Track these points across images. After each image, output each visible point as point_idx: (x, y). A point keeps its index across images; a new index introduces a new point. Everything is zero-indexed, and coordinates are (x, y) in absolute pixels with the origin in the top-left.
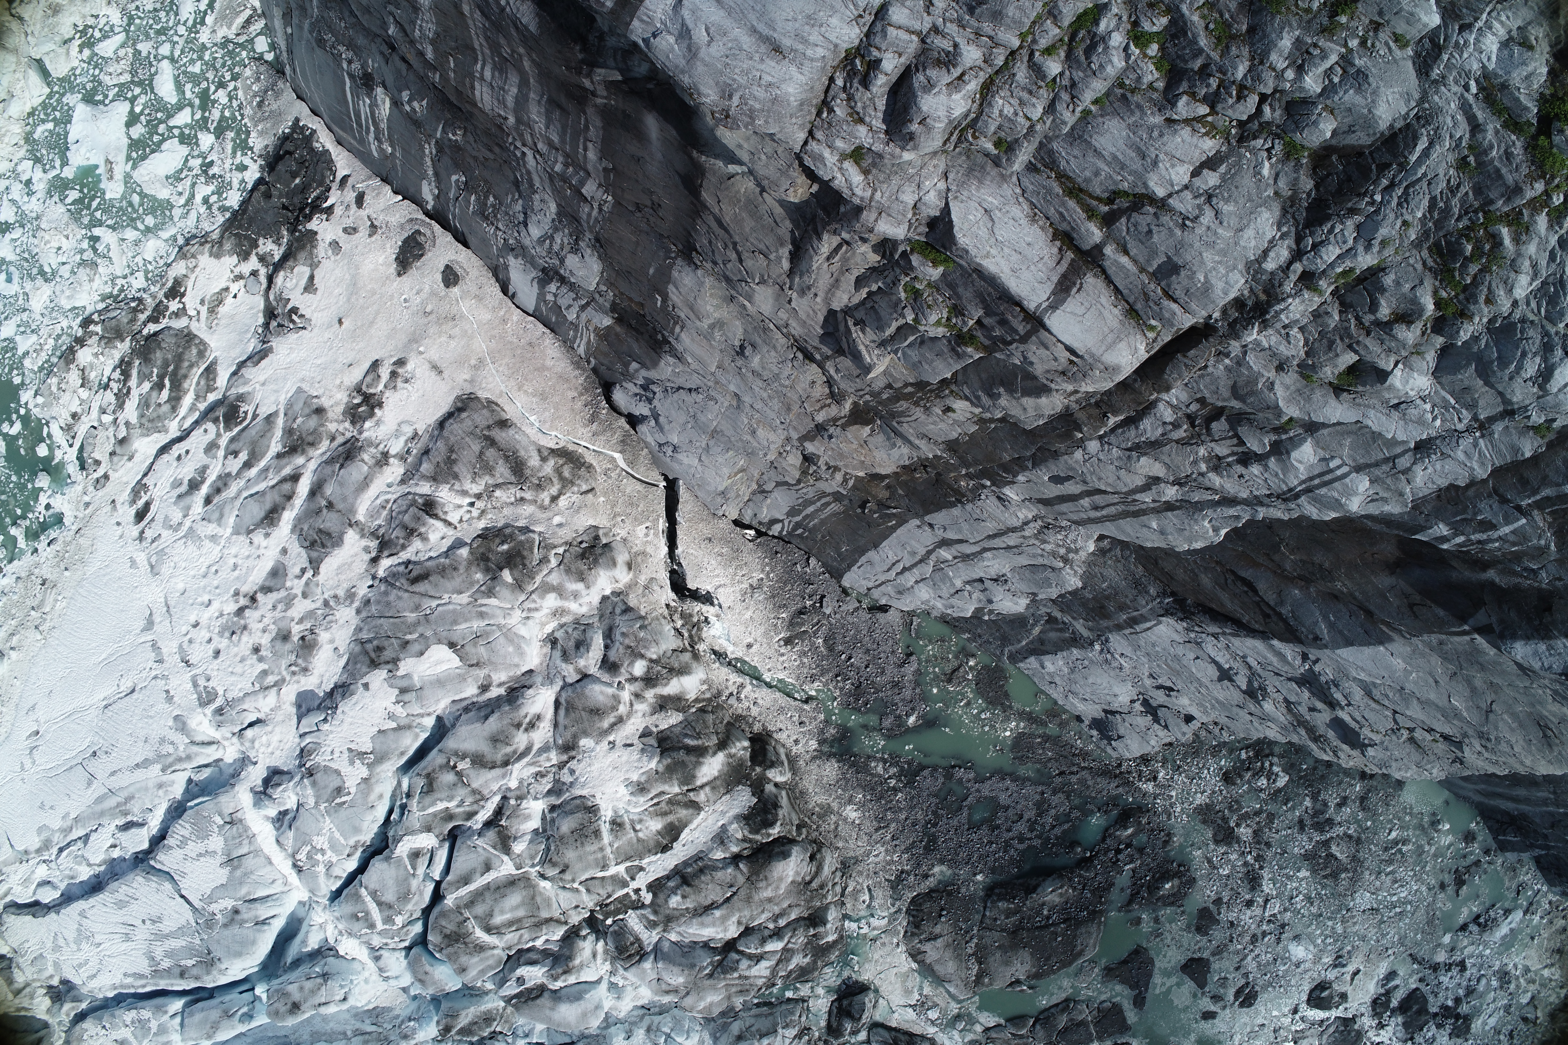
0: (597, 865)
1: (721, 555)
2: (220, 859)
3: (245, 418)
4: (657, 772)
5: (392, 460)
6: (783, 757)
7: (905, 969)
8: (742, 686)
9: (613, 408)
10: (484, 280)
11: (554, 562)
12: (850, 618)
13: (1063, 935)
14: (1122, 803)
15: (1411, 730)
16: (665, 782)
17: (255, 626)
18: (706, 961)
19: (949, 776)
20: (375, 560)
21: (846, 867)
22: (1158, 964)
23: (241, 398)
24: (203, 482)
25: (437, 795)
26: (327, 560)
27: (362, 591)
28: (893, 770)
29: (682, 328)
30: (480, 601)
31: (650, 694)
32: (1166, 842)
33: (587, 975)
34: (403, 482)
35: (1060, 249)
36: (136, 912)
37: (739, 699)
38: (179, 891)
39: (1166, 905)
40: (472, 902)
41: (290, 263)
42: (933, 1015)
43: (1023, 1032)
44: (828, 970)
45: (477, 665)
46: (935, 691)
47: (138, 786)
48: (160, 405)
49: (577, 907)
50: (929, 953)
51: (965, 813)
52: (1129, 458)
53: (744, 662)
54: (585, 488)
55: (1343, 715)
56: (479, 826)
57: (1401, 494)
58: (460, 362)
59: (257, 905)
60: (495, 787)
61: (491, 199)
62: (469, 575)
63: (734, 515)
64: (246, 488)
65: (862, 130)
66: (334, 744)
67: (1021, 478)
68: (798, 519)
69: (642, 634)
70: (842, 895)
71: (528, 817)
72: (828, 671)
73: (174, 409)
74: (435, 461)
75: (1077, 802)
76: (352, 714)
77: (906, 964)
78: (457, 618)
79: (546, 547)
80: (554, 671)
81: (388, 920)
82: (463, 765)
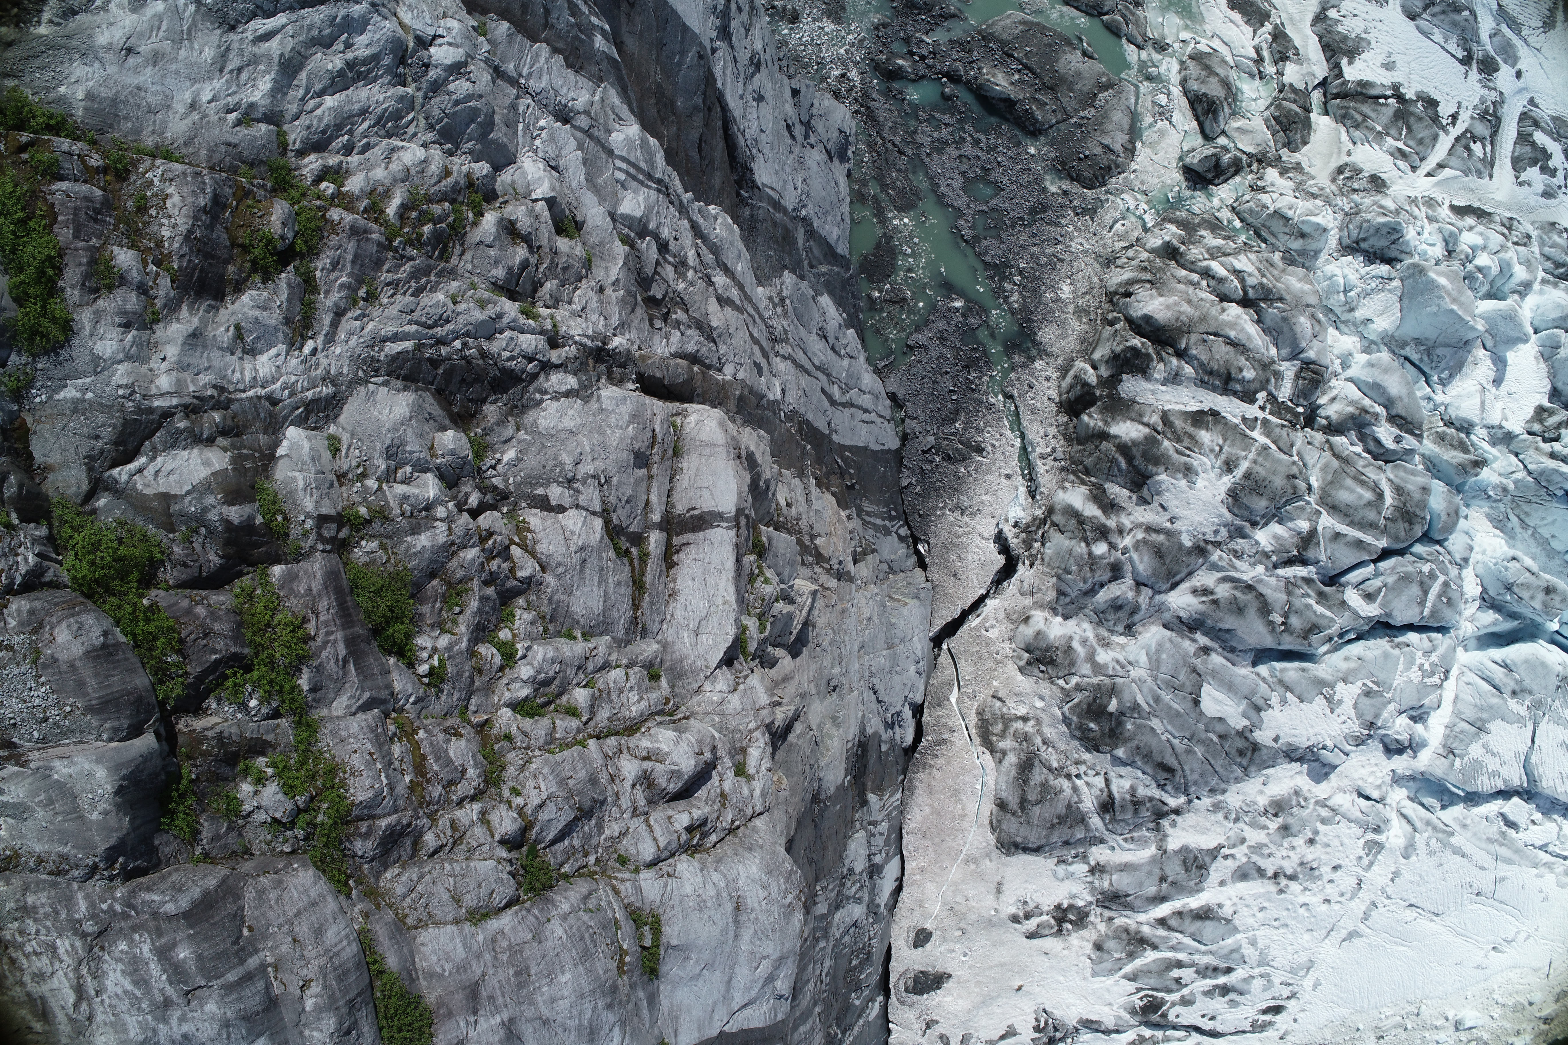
0: (1268, 455)
1: (959, 557)
2: (1485, 738)
3: (1146, 996)
4: (1166, 469)
5: (1093, 863)
6: (1069, 379)
7: (1148, 150)
8: (1042, 457)
9: (919, 733)
10: (904, 912)
11: (1074, 680)
12: (922, 418)
13: (1022, 48)
14: (884, 86)
16: (1168, 458)
17: (1295, 858)
18: (1272, 312)
19: (977, 239)
20: (1177, 812)
21: (1109, 261)
23: (1133, 1012)
25: (1314, 619)
26: (1205, 847)
27: (1207, 801)
28: (1008, 286)
30: (1148, 709)
31: (1111, 523)
32: (884, 26)
33: (1353, 392)
34: (1102, 841)
35: (678, 552)
37: (1054, 451)
38: (1531, 748)
40: (1371, 525)
42: (1162, 99)
43: (1118, 17)
44: (1195, 209)
45: (1195, 671)
46: (921, 304)
47: (1477, 843)
49: (1309, 444)
50: (1120, 142)
51: (992, 203)
52: (719, 336)
54: (998, 704)
56: (1311, 568)
57: (602, 100)
58: (980, 876)
59: (1497, 682)
60: (1273, 581)
61: (854, 963)
62: (1135, 735)
63: (919, 572)
64: (1198, 951)
65: (727, 786)
66: (1337, 727)
67: (773, 398)
68: (888, 524)
69: (1074, 568)
70: (1132, 246)
71: (1276, 537)
72: (975, 400)
74: (1069, 833)
75: (912, 122)
76: (1305, 733)
77: (1143, 153)
78: (1174, 716)
79: (1067, 695)
80: (1152, 610)
81: (1432, 576)
82: (1277, 618)
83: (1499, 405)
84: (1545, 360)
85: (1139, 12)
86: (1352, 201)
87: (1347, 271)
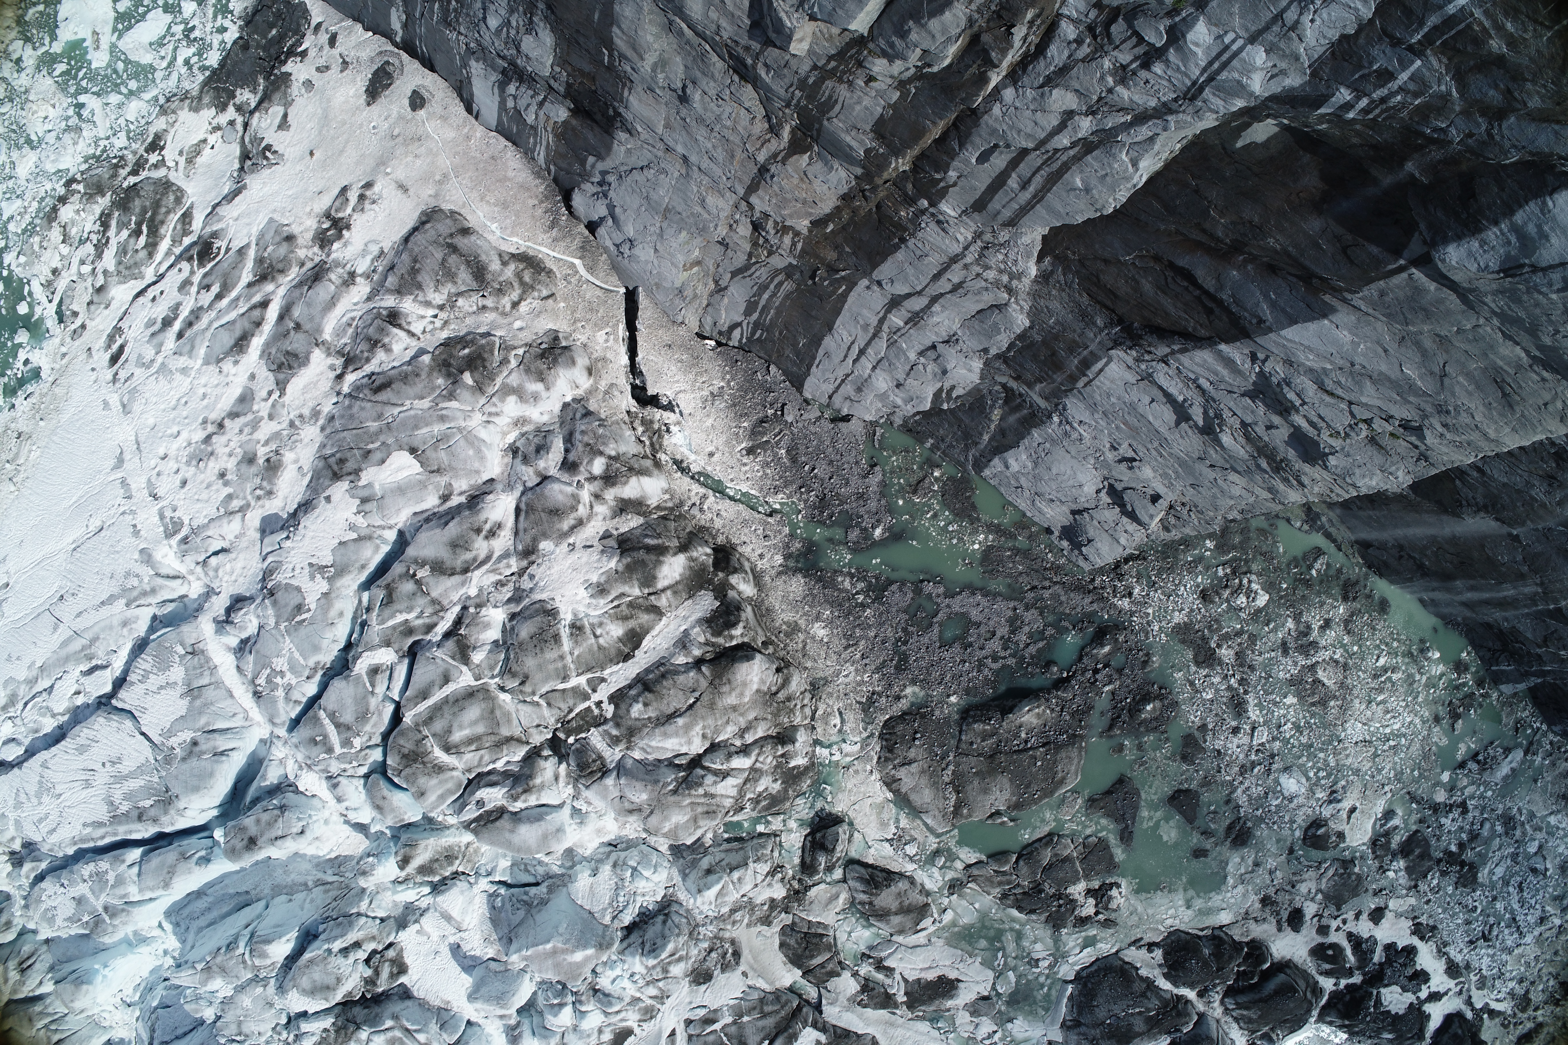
0: (558, 676)
1: (681, 361)
2: (180, 689)
3: (218, 254)
4: (617, 572)
5: (358, 280)
6: (747, 567)
7: (880, 800)
8: (705, 497)
9: (573, 214)
10: (449, 100)
11: (513, 363)
12: (812, 428)
13: (1043, 760)
14: (1097, 621)
15: (1368, 422)
16: (625, 582)
17: (221, 451)
18: (670, 777)
19: (918, 591)
20: (340, 377)
21: (815, 688)
22: (1143, 796)
23: (215, 235)
24: (175, 318)
25: (396, 606)
26: (293, 381)
27: (328, 409)
28: (861, 585)
29: (630, 89)
30: (441, 405)
31: (610, 494)
32: (1145, 663)
33: (548, 798)
34: (369, 299)
36: (97, 755)
37: (702, 510)
38: (139, 729)
39: (1148, 731)
40: (431, 718)
41: (265, 105)
42: (911, 850)
43: (1006, 868)
44: (800, 801)
45: (438, 471)
46: (901, 502)
47: (102, 624)
48: (137, 251)
49: (538, 726)
50: (905, 780)
51: (936, 629)
52: (1042, 95)
53: (707, 476)
54: (545, 293)
55: (1299, 420)
56: (439, 638)
57: (1297, 58)
58: (425, 179)
59: (216, 735)
60: (455, 597)
62: (431, 381)
63: (695, 323)
64: (218, 318)
66: (294, 560)
67: (952, 174)
68: (755, 316)
69: (601, 433)
70: (813, 719)
71: (487, 626)
72: (792, 482)
73: (151, 255)
74: (399, 274)
75: (1051, 619)
76: (313, 527)
77: (881, 794)
78: (417, 423)
79: (507, 349)
80: (513, 479)
81: (347, 743)
82: (423, 573)
83: (435, 937)
84: (439, 1009)
85: (996, 892)
86: (704, 940)
87: (651, 885)
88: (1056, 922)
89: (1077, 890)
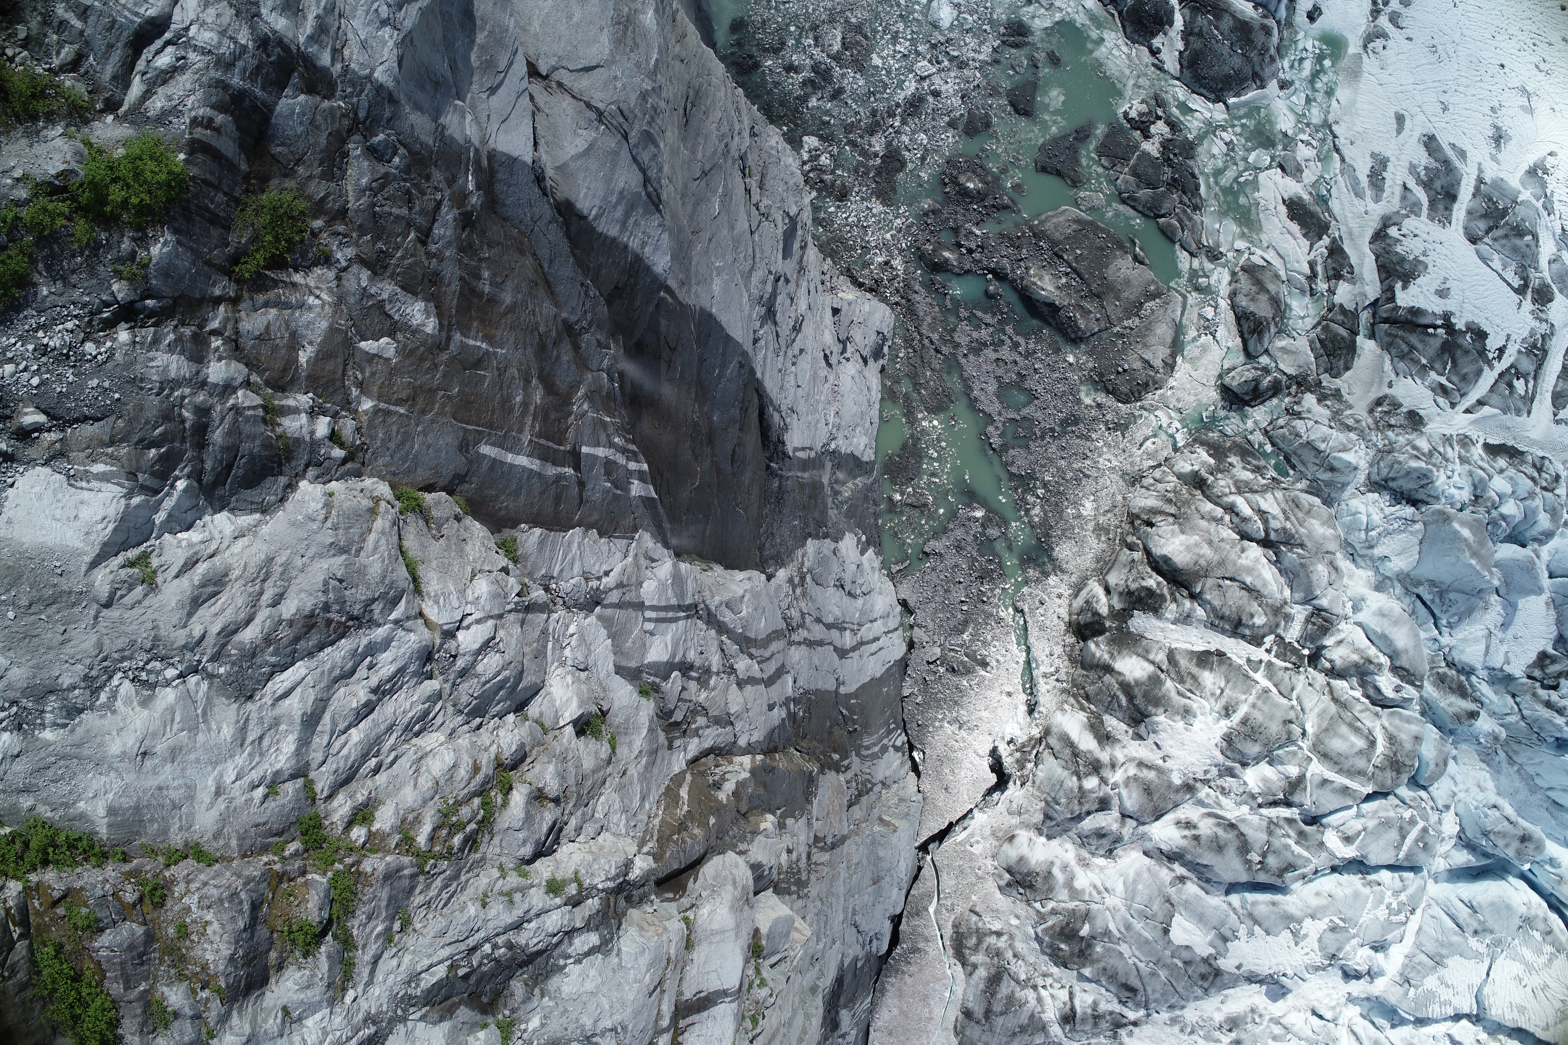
0: (1268, 698)
1: (952, 771)
2: (1441, 971)
4: (1166, 711)
6: (1080, 601)
7: (1187, 366)
8: (1045, 676)
9: (895, 941)
11: (1051, 905)
12: (931, 626)
13: (1073, 250)
14: (927, 277)
15: (756, 205)
20: (1135, 1024)
21: (1134, 480)
22: (1041, 141)
25: (1291, 859)
28: (1030, 499)
30: (1118, 935)
31: (1105, 756)
32: (934, 212)
33: (1361, 640)
37: (1057, 671)
38: (1485, 980)
39: (988, 172)
40: (1359, 773)
42: (1209, 312)
43: (1174, 222)
44: (1229, 431)
45: (1168, 901)
49: (1310, 686)
50: (1161, 356)
51: (1025, 412)
52: (737, 717)
53: (1023, 685)
54: (974, 918)
55: (779, 262)
56: (1294, 810)
57: (635, 555)
59: (1460, 921)
60: (1255, 819)
62: (1103, 956)
63: (913, 783)
66: (1299, 958)
68: (884, 743)
69: (1063, 799)
70: (1160, 465)
71: (1265, 780)
72: (984, 612)
76: (1268, 964)
77: (1182, 367)
78: (1142, 943)
79: (1042, 917)
80: (1135, 839)
81: (1412, 822)
82: (1255, 857)
83: (1504, 648)
84: (1555, 608)
85: (1197, 217)
86: (1386, 437)
87: (1371, 510)
88: (1189, 149)
89: (1152, 147)
